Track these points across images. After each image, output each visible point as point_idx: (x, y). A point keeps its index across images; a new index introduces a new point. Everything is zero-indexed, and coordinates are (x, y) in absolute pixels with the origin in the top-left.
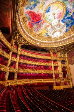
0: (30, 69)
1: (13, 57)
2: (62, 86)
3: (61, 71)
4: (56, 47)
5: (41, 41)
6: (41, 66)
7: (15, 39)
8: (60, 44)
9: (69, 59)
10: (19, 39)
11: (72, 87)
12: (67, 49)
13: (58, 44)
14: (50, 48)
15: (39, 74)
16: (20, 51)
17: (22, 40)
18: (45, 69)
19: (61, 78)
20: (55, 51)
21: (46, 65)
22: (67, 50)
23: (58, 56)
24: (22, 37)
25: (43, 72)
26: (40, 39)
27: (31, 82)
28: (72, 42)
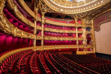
0: (54, 36)
1: (38, 26)
2: (85, 51)
3: (85, 38)
4: (82, 13)
5: (65, 7)
6: (65, 33)
7: (38, 7)
8: (86, 9)
9: (95, 25)
10: (42, 7)
11: (95, 53)
12: (94, 14)
13: (84, 9)
14: (75, 15)
15: (63, 41)
17: (44, 8)
18: (69, 36)
19: (85, 44)
20: (81, 17)
21: (70, 32)
22: (94, 16)
23: (83, 23)
24: (44, 3)
25: (67, 39)
27: (56, 48)
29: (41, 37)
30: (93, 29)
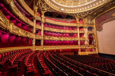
0: (55, 36)
1: (37, 25)
2: (88, 52)
3: (87, 38)
4: (83, 12)
5: (66, 6)
6: (66, 33)
8: (87, 8)
9: (97, 25)
10: (41, 6)
11: (97, 53)
12: (95, 14)
14: (76, 14)
15: (64, 41)
16: (43, 19)
17: (44, 6)
18: (70, 36)
19: (87, 44)
20: (82, 17)
21: (71, 32)
23: (85, 23)
24: (44, 2)
25: (68, 39)
26: (65, 4)
27: (57, 48)
28: (103, 4)
29: (41, 37)
30: (95, 29)
